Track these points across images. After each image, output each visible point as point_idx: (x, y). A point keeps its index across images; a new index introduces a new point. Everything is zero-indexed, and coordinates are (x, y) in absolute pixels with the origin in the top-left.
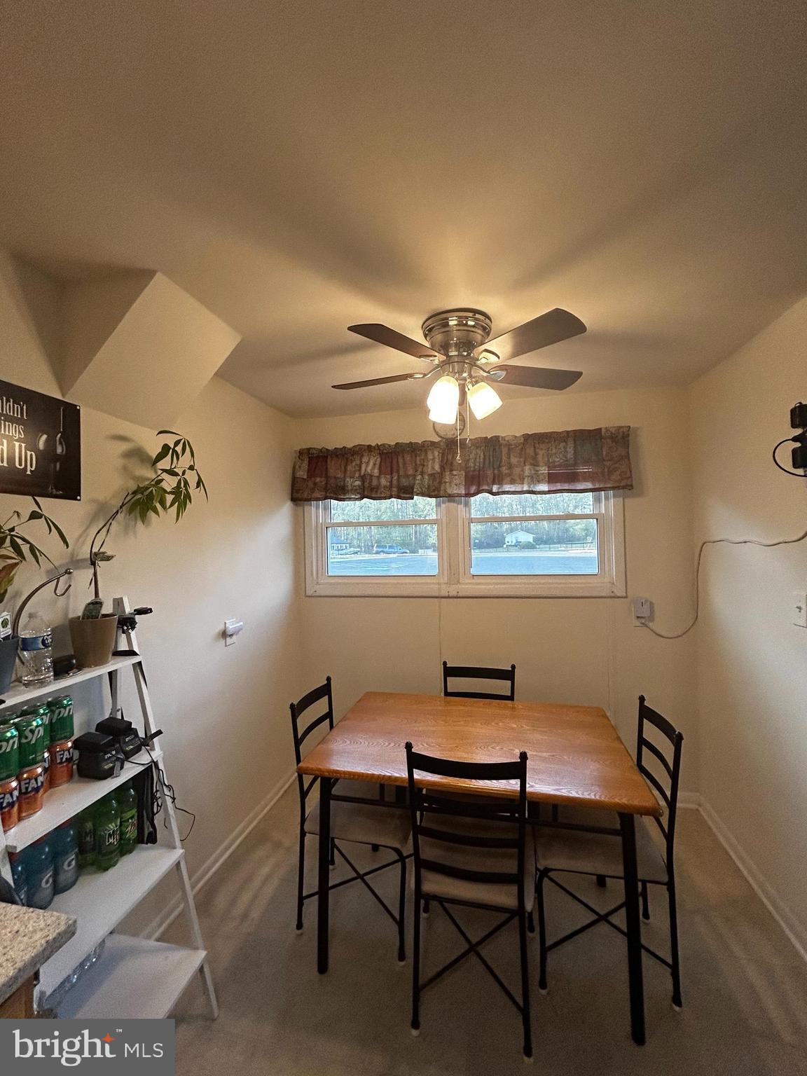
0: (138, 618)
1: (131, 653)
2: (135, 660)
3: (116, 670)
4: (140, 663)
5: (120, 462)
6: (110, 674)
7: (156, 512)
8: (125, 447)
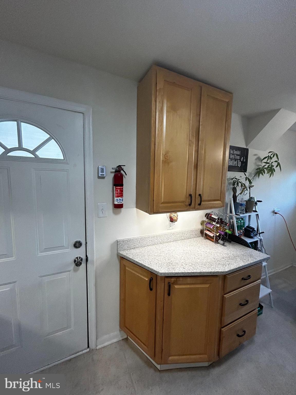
0: (257, 203)
1: (256, 211)
2: (257, 213)
3: (251, 215)
4: (258, 214)
5: (254, 161)
6: (249, 215)
7: (263, 175)
8: (256, 157)
